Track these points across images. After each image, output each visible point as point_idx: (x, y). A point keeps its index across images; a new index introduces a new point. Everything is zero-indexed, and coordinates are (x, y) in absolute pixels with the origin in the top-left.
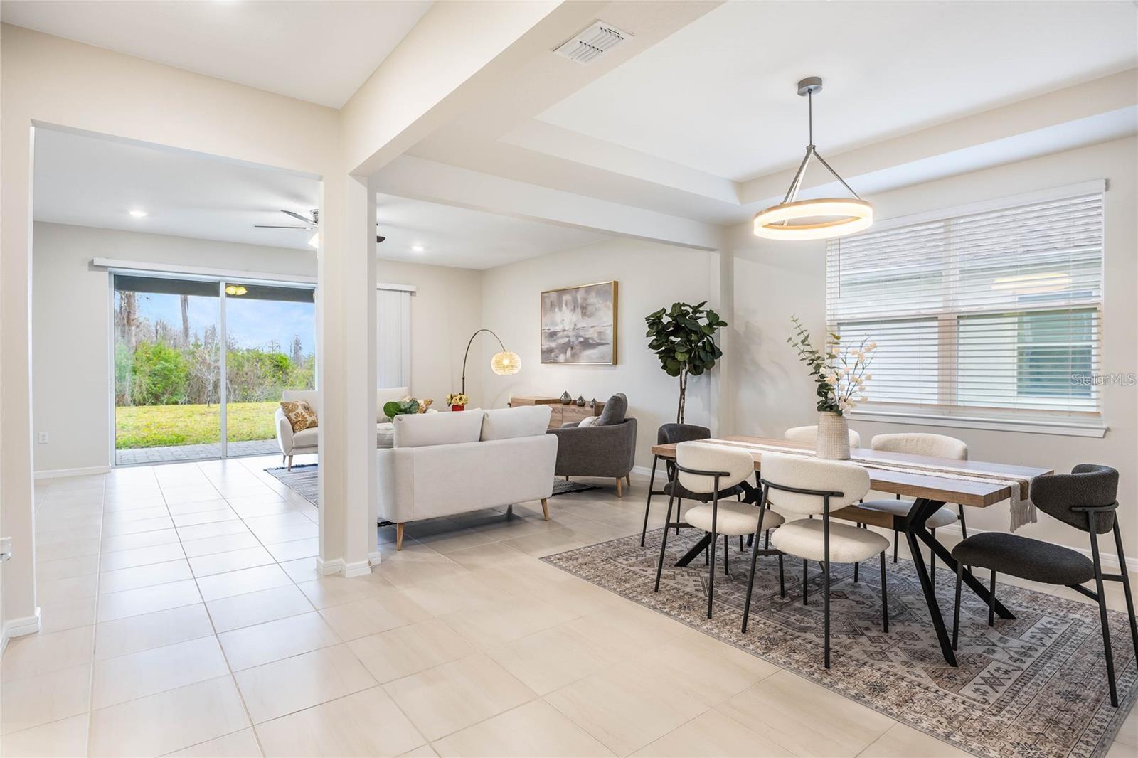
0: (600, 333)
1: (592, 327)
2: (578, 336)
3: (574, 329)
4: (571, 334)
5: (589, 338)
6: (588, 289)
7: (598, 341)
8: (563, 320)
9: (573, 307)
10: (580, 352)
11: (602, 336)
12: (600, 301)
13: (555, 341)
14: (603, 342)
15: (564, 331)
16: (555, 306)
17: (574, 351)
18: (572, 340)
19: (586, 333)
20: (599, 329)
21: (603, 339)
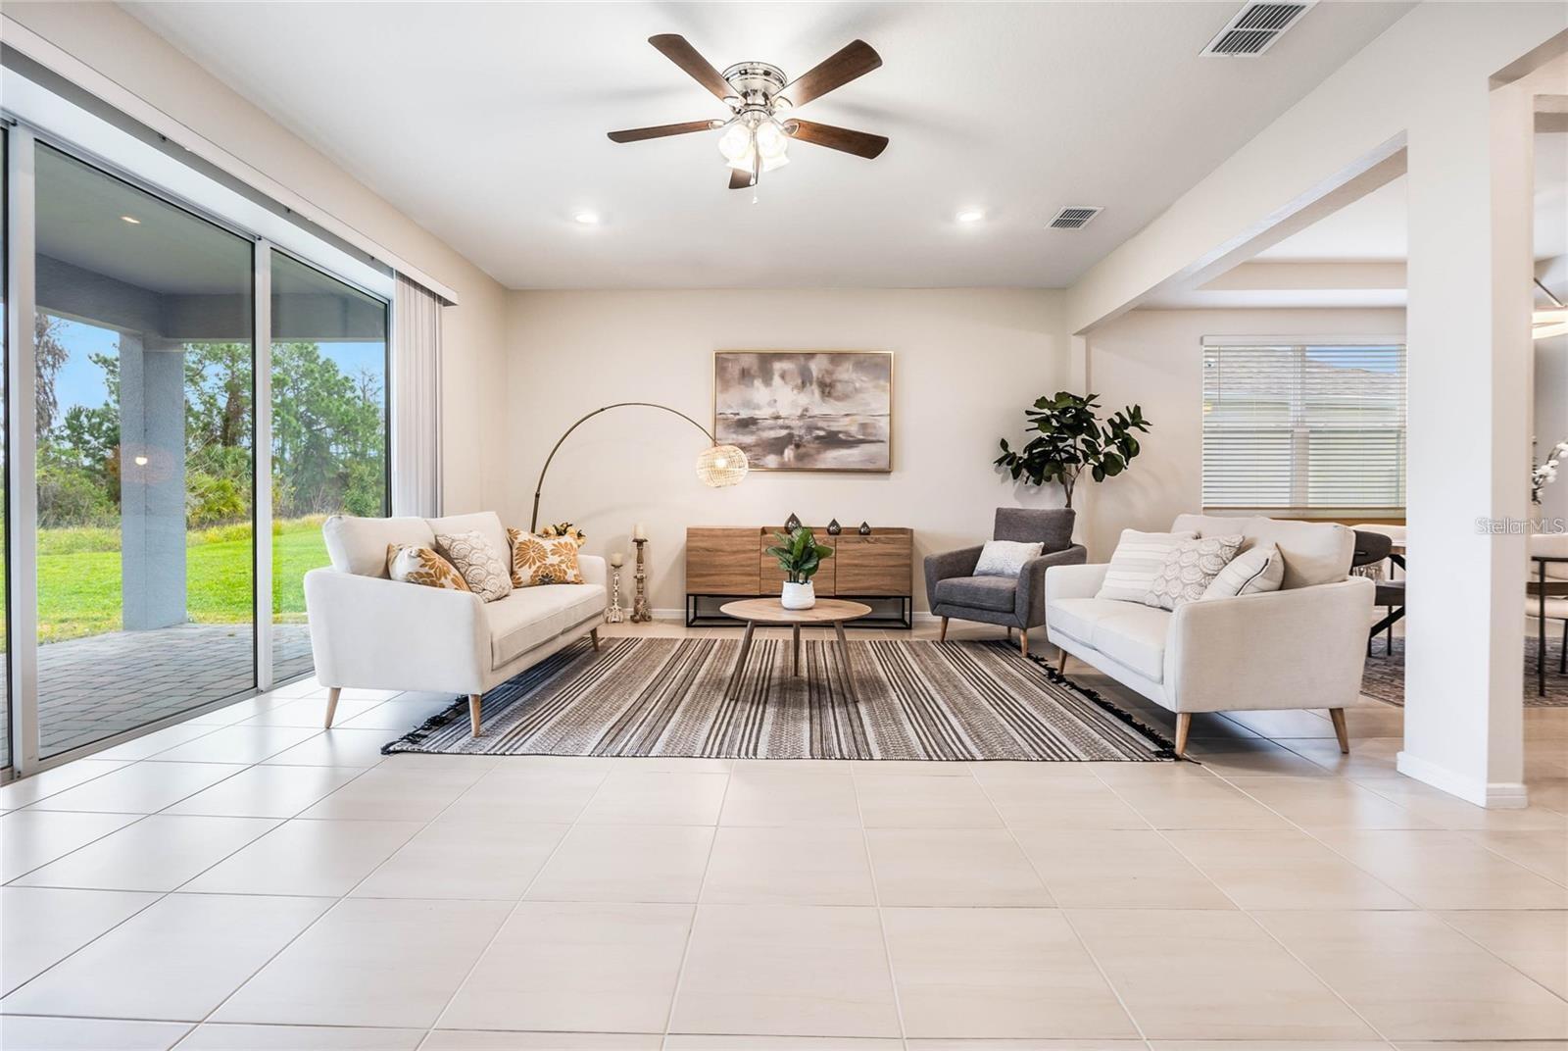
0: (864, 426)
1: (847, 415)
2: (810, 429)
3: (802, 417)
4: (795, 423)
5: (840, 432)
6: (837, 357)
7: (861, 437)
8: (775, 401)
9: (799, 381)
10: (819, 452)
11: (869, 431)
12: (864, 379)
13: (752, 433)
14: (871, 438)
15: (778, 418)
16: (753, 377)
17: (802, 450)
18: (796, 432)
19: (832, 424)
20: (861, 419)
21: (870, 434)
